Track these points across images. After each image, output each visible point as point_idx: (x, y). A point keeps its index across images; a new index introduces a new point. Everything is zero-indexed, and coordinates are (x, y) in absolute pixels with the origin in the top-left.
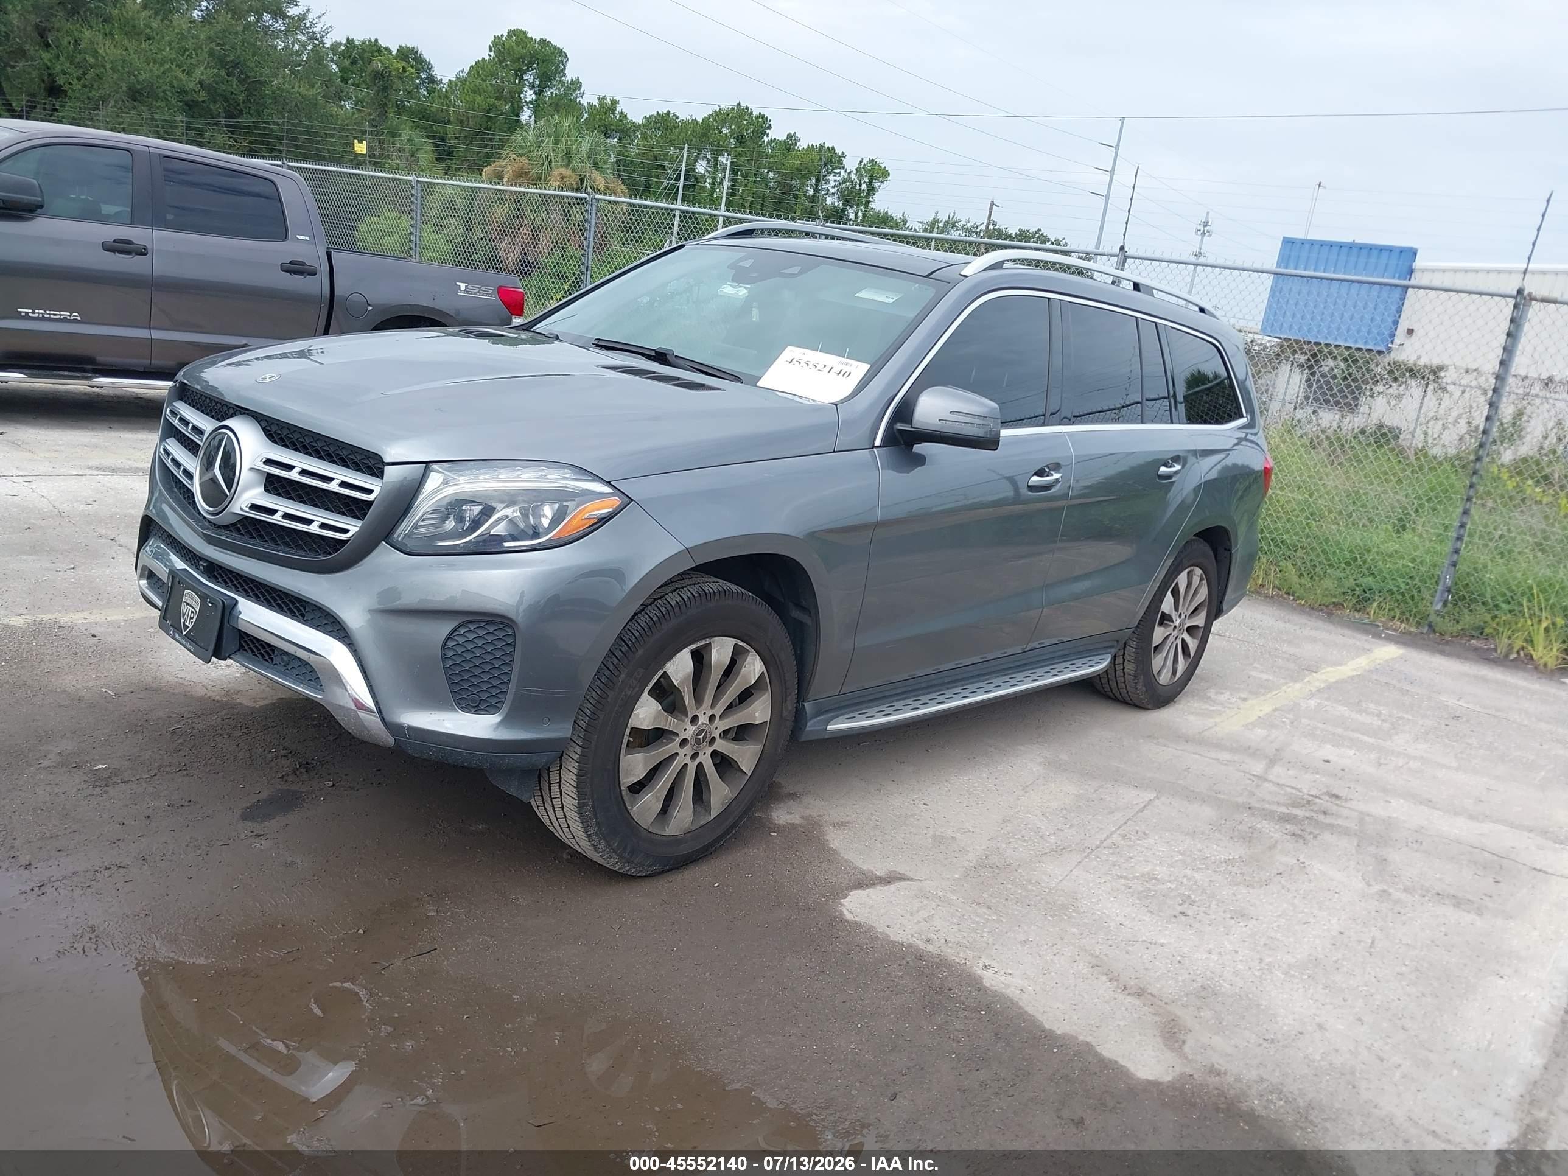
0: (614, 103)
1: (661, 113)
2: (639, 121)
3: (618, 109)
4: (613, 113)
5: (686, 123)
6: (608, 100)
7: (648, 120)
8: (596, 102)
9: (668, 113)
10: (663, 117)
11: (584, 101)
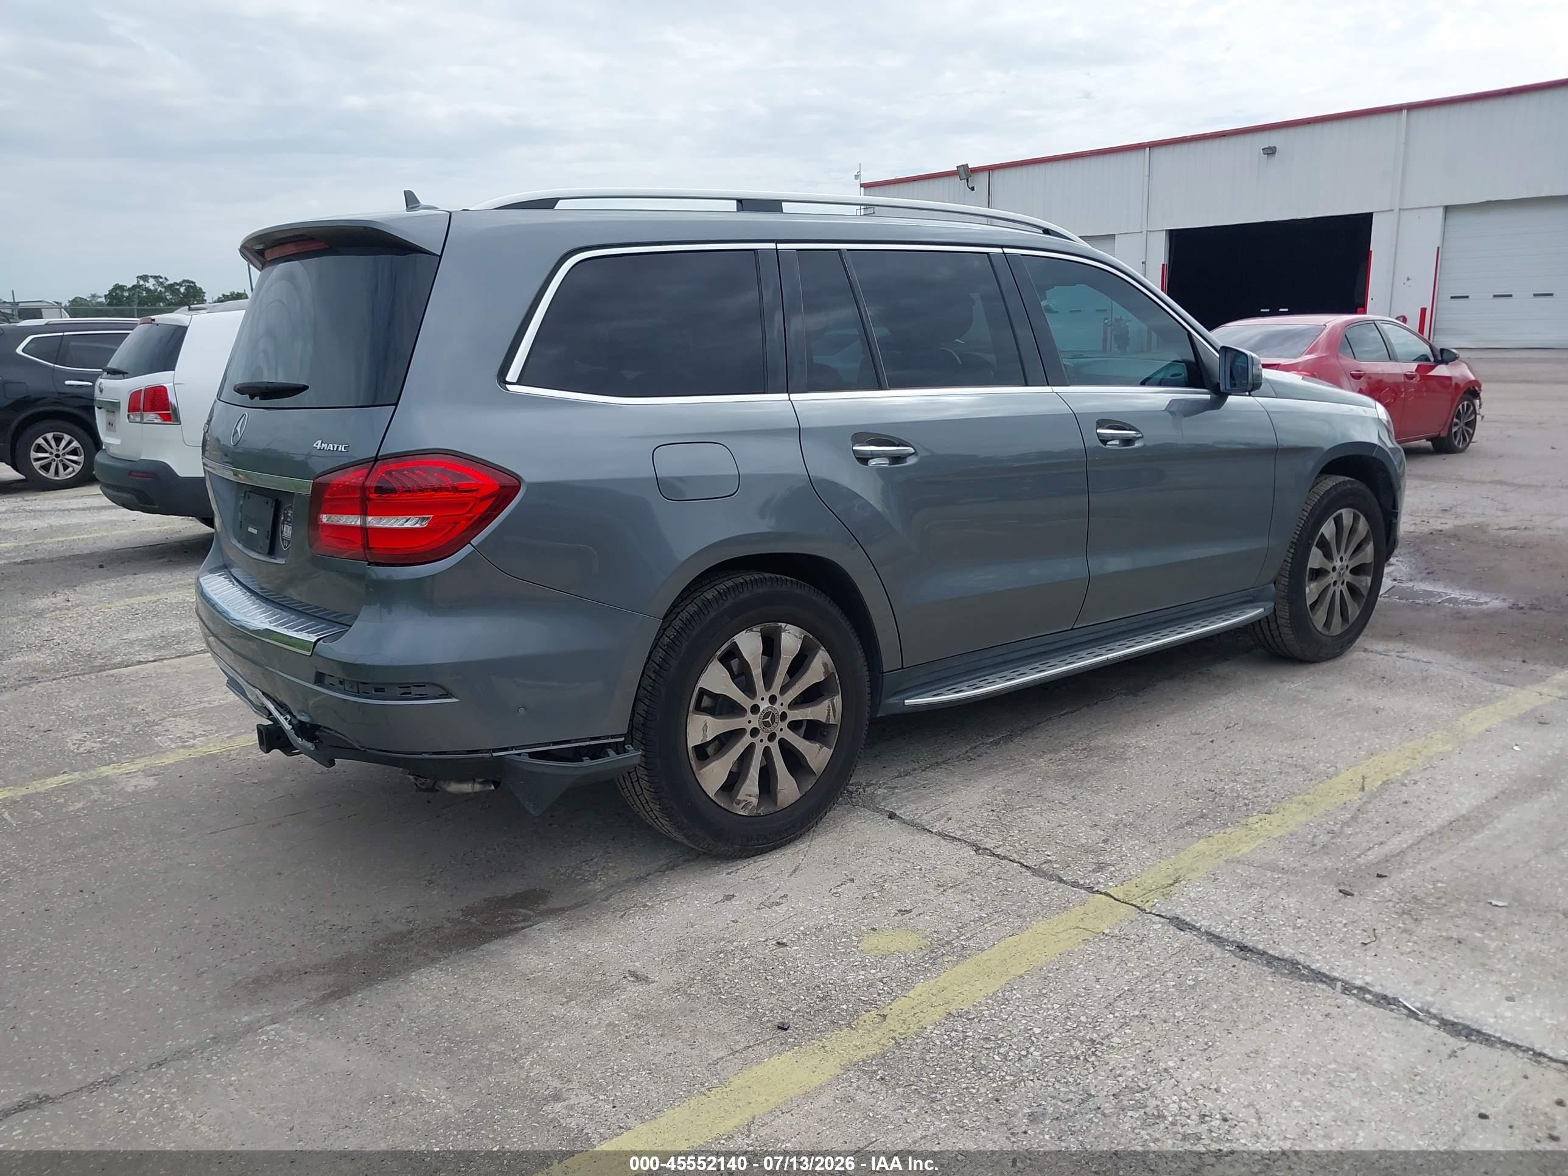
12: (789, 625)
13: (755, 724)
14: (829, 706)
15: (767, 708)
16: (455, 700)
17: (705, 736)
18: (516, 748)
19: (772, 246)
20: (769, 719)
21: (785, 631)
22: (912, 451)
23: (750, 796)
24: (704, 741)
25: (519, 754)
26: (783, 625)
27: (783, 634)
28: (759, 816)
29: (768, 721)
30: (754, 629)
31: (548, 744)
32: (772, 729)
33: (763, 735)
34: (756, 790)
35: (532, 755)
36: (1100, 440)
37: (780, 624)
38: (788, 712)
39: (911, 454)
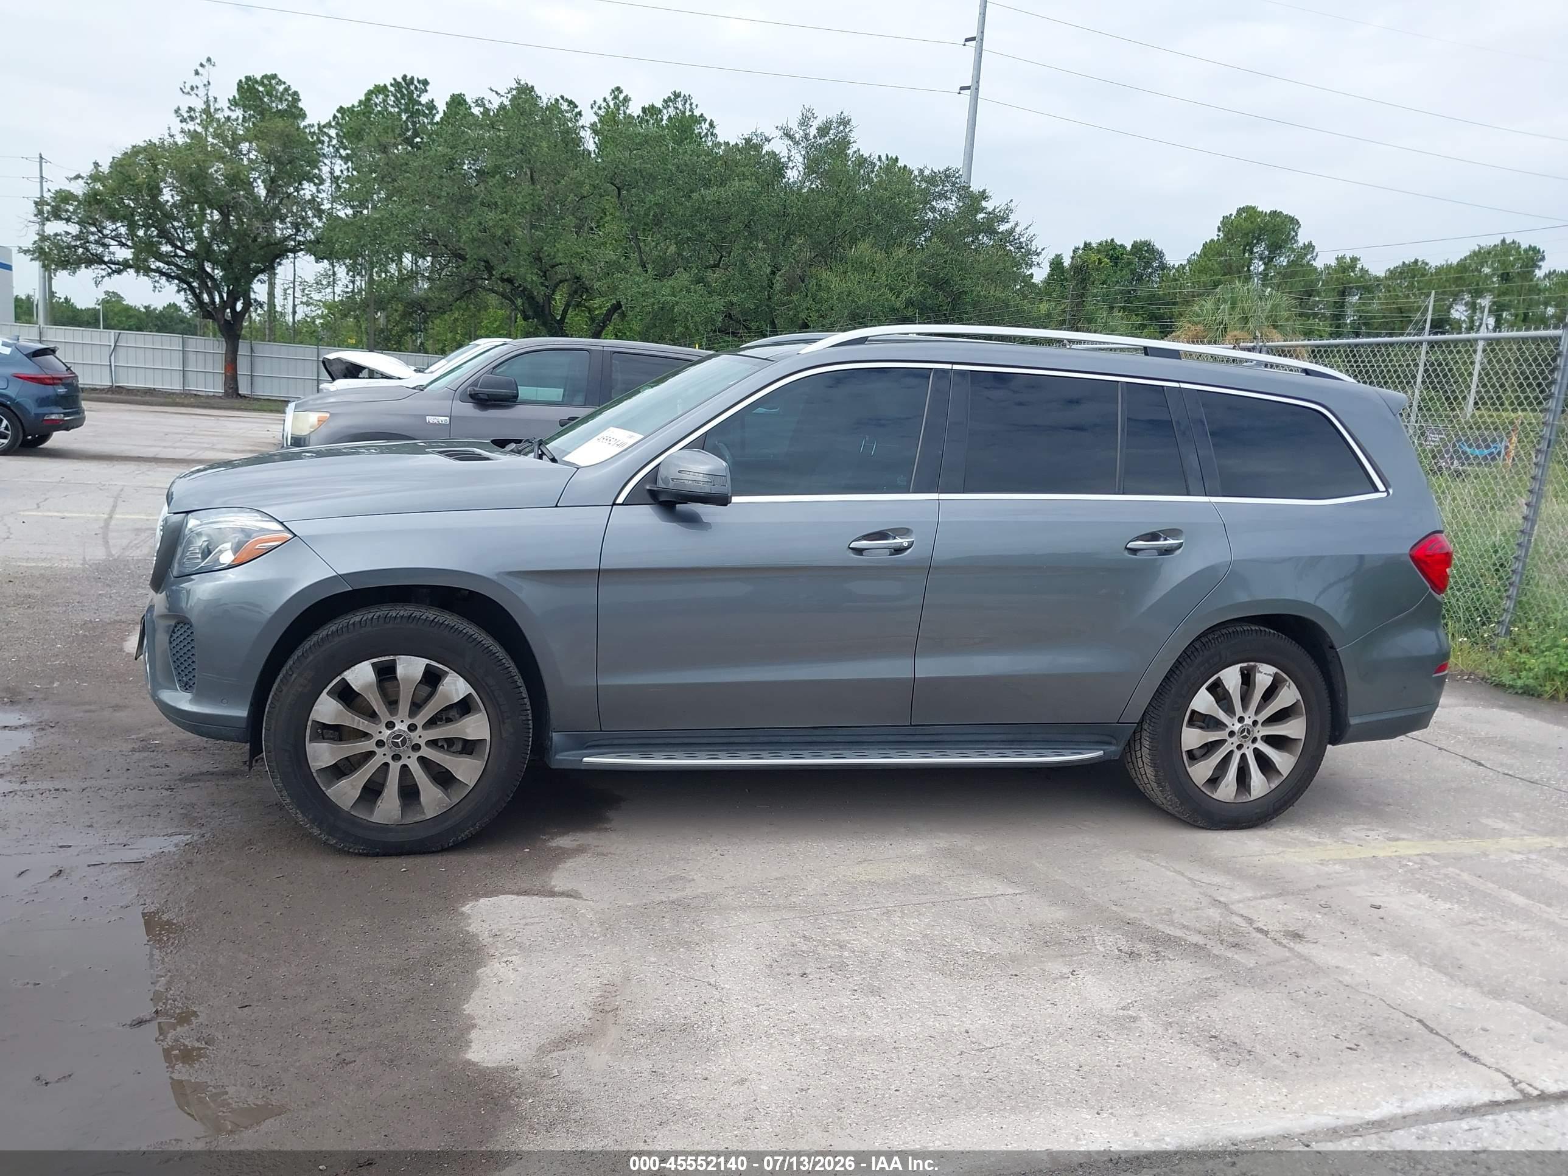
0: (1354, 260)
1: (1407, 262)
2: (1381, 274)
3: (1359, 266)
4: (1353, 271)
5: (1439, 270)
6: (1348, 259)
7: (1393, 274)
8: (1333, 263)
9: (1416, 261)
10: (1409, 265)
11: (1319, 264)
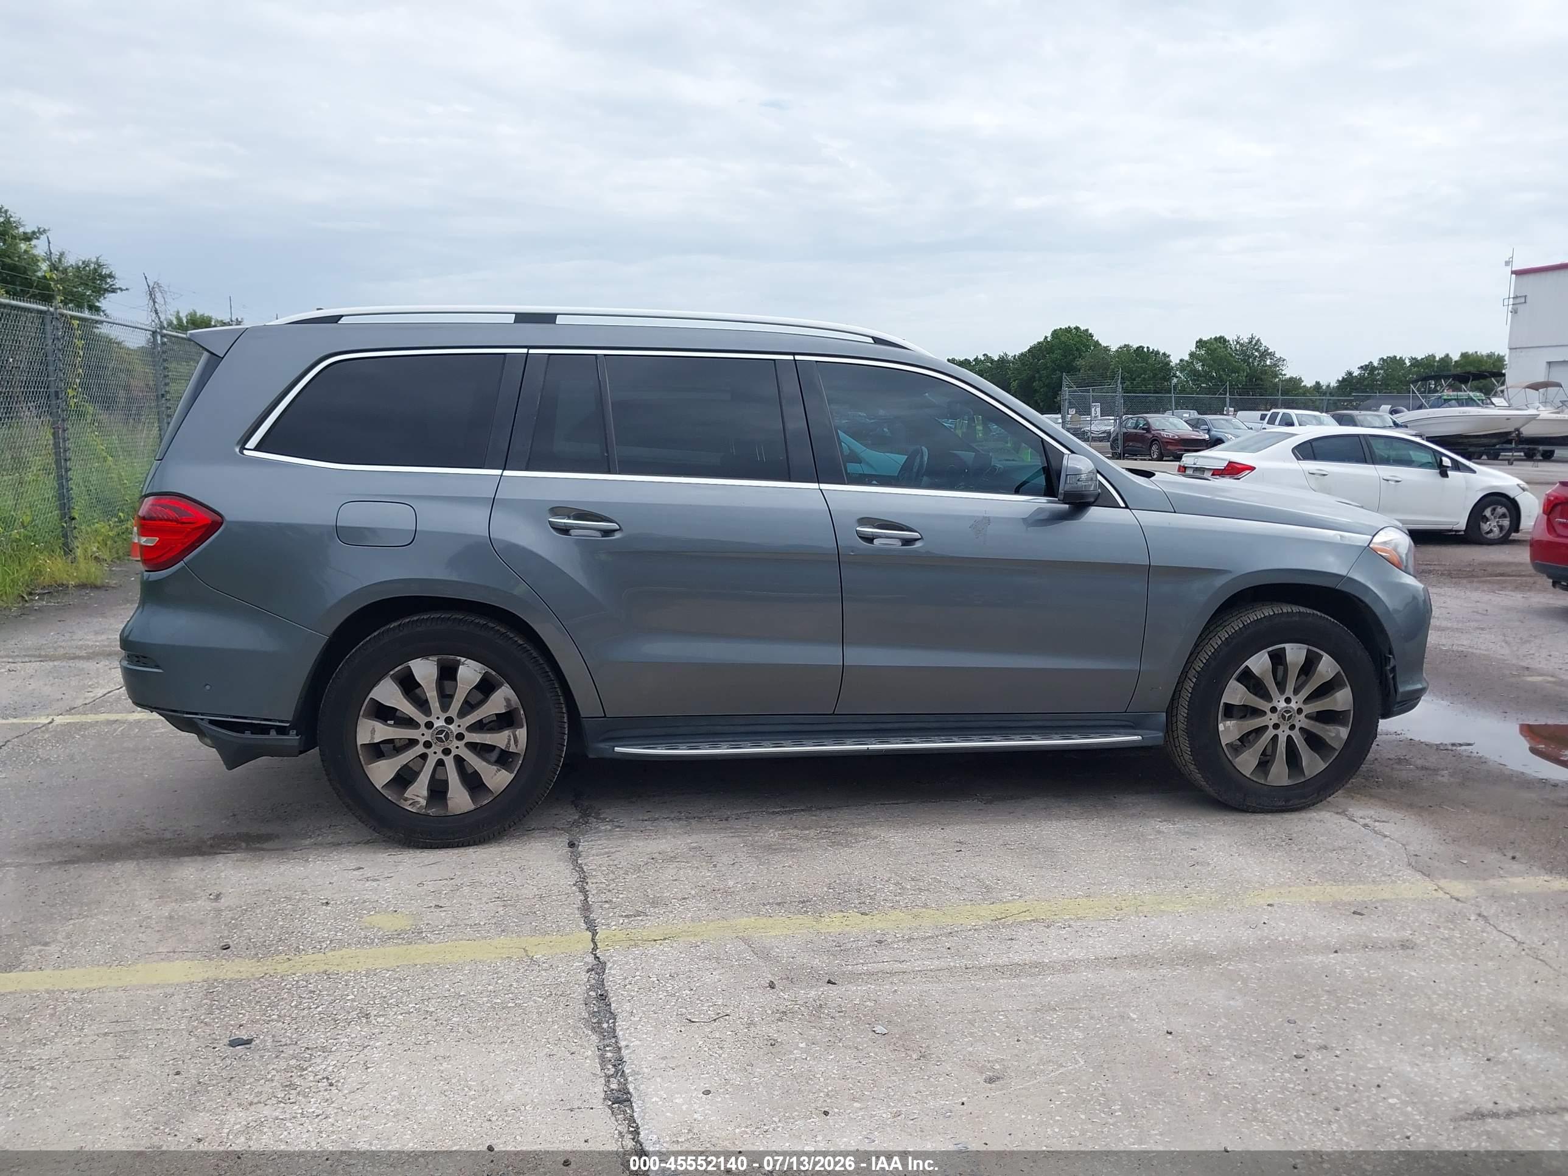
12: (469, 660)
13: (428, 738)
14: (509, 736)
15: (441, 727)
16: (161, 671)
17: (373, 738)
18: (202, 714)
19: (525, 351)
20: (442, 736)
21: (463, 664)
22: (617, 527)
23: (418, 796)
24: (372, 742)
25: (202, 719)
26: (463, 659)
27: (460, 667)
28: (428, 815)
29: (441, 738)
30: (430, 658)
31: (227, 716)
32: (446, 745)
33: (437, 748)
34: (425, 793)
35: (211, 722)
36: (860, 537)
37: (459, 658)
38: (466, 734)
39: (617, 530)
